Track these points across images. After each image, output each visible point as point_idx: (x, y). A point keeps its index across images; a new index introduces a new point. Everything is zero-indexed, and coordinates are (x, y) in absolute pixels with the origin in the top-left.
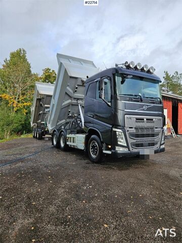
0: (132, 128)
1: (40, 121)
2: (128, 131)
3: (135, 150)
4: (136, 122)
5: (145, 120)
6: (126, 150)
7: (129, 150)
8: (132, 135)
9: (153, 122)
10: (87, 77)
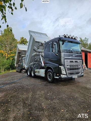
0: (68, 66)
1: (19, 63)
2: (66, 67)
3: (70, 76)
4: (70, 63)
5: (74, 61)
6: (66, 76)
7: (67, 76)
8: (68, 69)
9: (78, 63)
10: (45, 42)
